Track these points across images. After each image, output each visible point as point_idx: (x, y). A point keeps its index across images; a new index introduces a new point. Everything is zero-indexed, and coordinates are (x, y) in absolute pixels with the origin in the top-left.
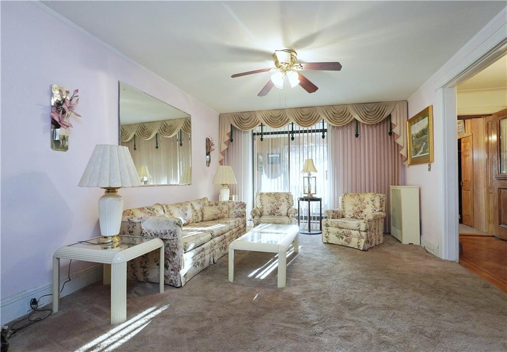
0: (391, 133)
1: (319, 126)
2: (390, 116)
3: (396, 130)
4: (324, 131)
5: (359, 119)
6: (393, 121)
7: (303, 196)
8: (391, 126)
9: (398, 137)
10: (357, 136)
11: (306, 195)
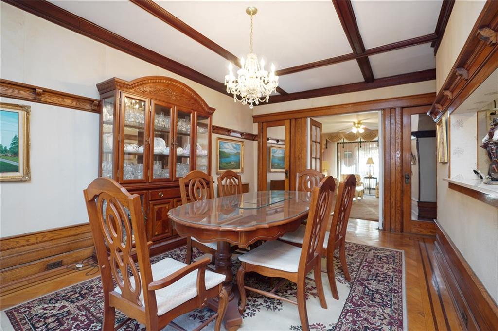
11: (368, 176)
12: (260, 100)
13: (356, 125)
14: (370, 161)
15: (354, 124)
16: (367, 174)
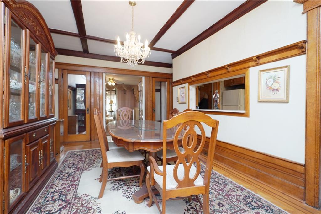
0: (134, 94)
1: (115, 89)
2: (133, 89)
3: (135, 93)
4: (115, 91)
5: (125, 89)
6: (134, 90)
7: (110, 111)
8: (134, 92)
9: (135, 95)
10: (125, 94)
11: (111, 111)
12: (138, 62)
13: (111, 80)
14: (111, 102)
15: (110, 80)
16: (110, 110)
